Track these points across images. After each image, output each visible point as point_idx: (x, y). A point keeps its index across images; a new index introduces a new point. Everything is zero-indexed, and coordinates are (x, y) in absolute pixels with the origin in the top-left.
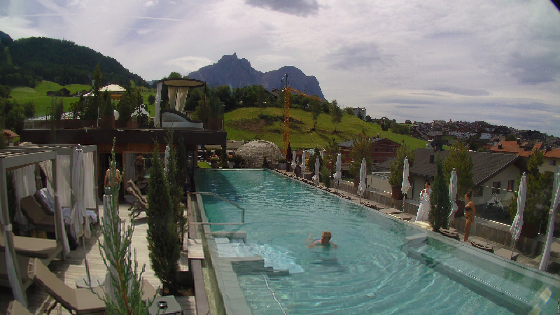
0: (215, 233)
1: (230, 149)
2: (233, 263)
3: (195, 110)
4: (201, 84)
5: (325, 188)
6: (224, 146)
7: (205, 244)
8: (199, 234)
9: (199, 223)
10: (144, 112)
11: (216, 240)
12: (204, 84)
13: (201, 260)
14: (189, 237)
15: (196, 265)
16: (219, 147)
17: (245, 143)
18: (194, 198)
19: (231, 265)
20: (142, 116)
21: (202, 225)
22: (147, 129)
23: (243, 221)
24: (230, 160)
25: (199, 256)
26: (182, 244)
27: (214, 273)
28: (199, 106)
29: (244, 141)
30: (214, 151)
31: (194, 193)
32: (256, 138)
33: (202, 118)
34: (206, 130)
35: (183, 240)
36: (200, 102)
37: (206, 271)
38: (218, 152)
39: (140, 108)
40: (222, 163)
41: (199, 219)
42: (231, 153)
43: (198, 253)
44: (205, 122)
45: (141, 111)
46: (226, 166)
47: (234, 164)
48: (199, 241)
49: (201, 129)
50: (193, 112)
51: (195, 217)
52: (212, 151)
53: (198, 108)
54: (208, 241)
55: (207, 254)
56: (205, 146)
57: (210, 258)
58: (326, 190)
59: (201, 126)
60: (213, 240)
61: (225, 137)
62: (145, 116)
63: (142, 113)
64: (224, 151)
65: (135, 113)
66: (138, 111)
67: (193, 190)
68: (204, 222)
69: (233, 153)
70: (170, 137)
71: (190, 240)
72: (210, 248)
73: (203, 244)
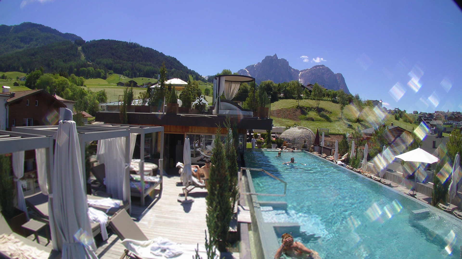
0: (261, 202)
1: (273, 133)
2: (275, 228)
3: (245, 101)
4: (251, 79)
5: (351, 167)
6: (269, 132)
7: (252, 212)
8: (247, 203)
9: (248, 193)
10: (204, 101)
11: (262, 208)
12: (254, 80)
13: (249, 223)
14: (239, 204)
15: (244, 228)
16: (265, 132)
17: (287, 129)
18: (244, 173)
19: (273, 229)
20: (202, 104)
21: (250, 195)
22: (206, 115)
23: (285, 193)
24: (273, 142)
25: (247, 220)
26: (233, 209)
27: (259, 235)
28: (248, 97)
29: (285, 127)
30: (259, 134)
31: (244, 168)
32: (295, 124)
33: (252, 107)
34: (255, 117)
35: (234, 206)
36: (250, 94)
37: (251, 233)
38: (263, 136)
39: (200, 98)
40: (266, 145)
41: (248, 189)
42: (274, 137)
43: (246, 217)
44: (254, 111)
45: (201, 101)
46: (270, 147)
47: (276, 145)
48: (247, 208)
49: (252, 116)
50: (243, 102)
51: (245, 188)
52: (258, 134)
53: (248, 99)
54: (255, 209)
55: (254, 218)
56: (253, 130)
57: (256, 222)
58: (352, 169)
59: (252, 113)
60: (259, 208)
61: (272, 123)
62: (204, 104)
63: (201, 102)
64: (269, 136)
65: (197, 102)
66: (199, 100)
67: (244, 166)
68: (252, 192)
69: (276, 137)
70: (228, 122)
71: (240, 207)
72: (256, 214)
73: (250, 210)
